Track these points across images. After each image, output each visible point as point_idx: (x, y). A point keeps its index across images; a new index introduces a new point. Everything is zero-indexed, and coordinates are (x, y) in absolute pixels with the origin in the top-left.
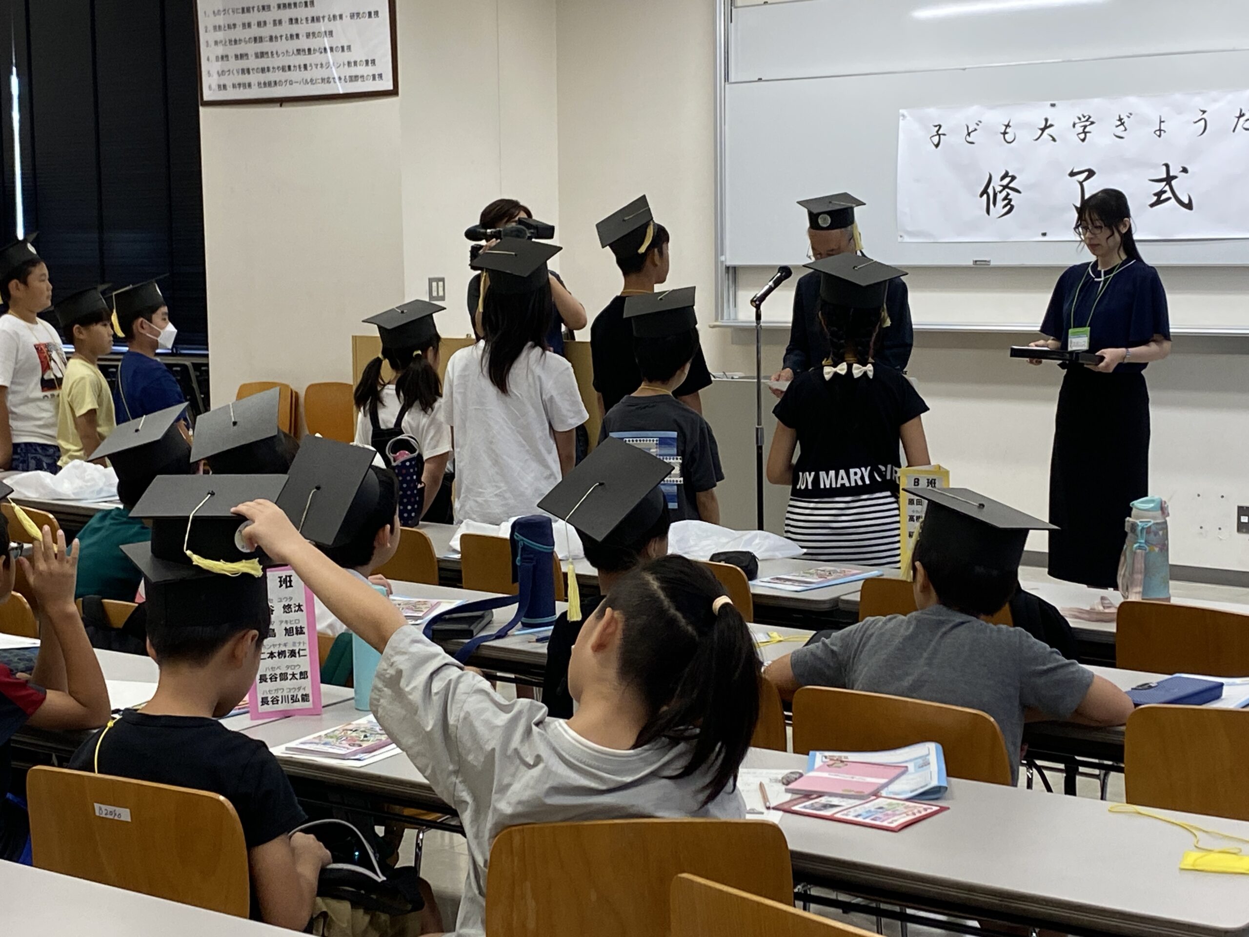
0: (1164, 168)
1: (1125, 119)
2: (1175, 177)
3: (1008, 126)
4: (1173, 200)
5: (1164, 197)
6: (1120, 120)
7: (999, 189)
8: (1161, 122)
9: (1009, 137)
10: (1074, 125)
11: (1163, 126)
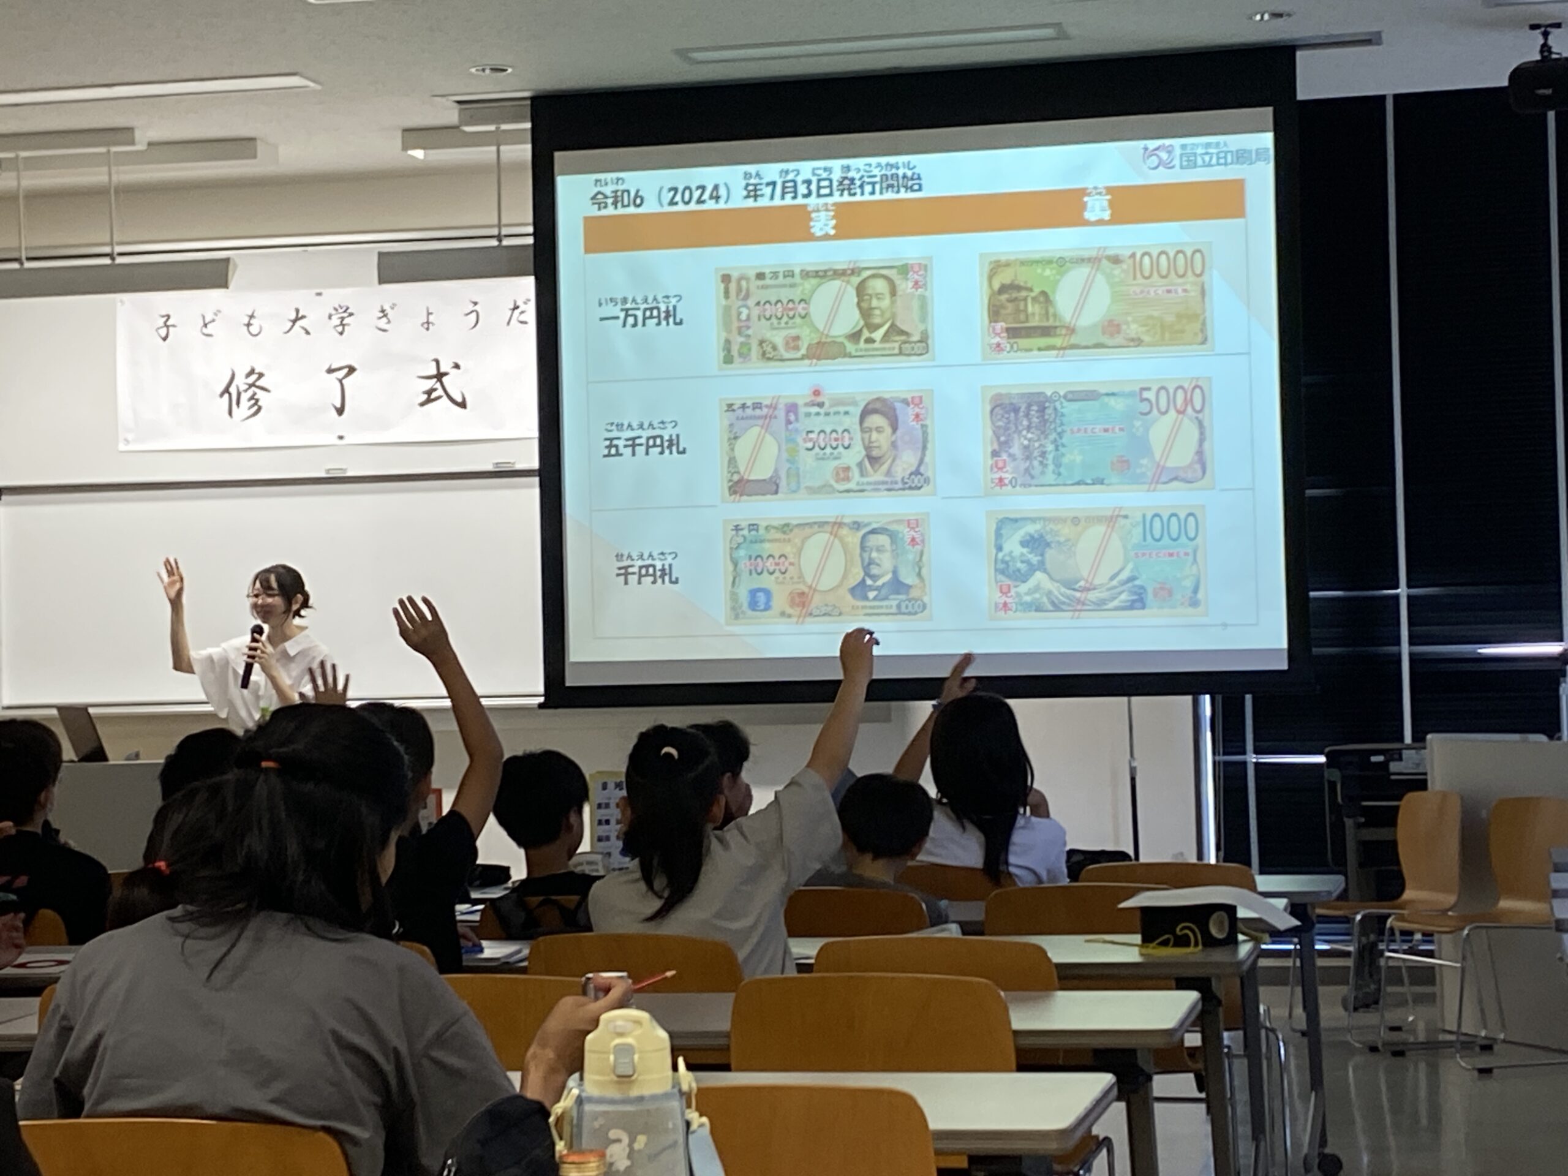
0: (434, 364)
1: (388, 311)
2: (446, 374)
3: (252, 317)
4: (445, 398)
5: (434, 395)
7: (243, 387)
8: (429, 314)
9: (254, 329)
10: (330, 317)
11: (431, 318)
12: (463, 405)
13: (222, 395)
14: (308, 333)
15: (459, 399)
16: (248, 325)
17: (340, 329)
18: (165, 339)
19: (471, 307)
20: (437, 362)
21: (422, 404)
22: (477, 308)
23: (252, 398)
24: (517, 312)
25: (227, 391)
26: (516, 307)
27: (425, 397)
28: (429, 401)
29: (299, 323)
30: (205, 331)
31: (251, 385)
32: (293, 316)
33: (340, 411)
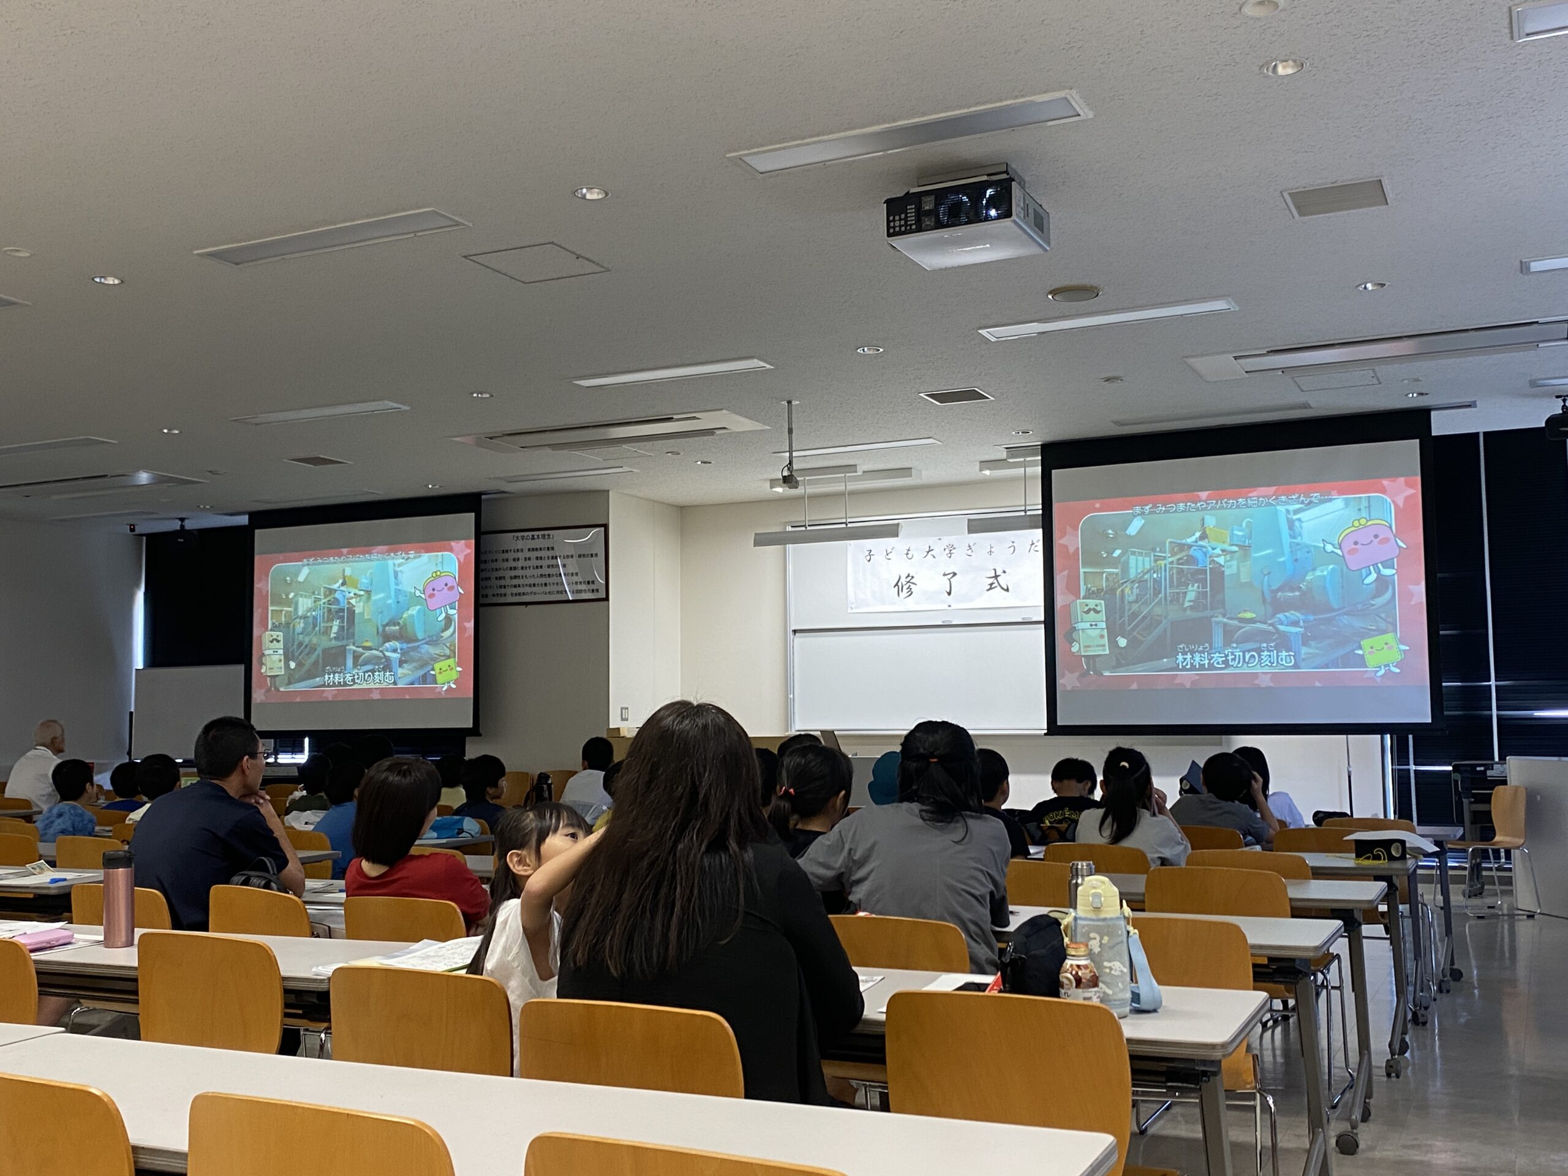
0: (993, 571)
1: (972, 546)
2: (999, 576)
3: (909, 550)
4: (999, 587)
5: (993, 586)
6: (969, 546)
7: (904, 583)
8: (991, 547)
9: (910, 556)
10: (945, 549)
11: (992, 550)
12: (1007, 590)
13: (895, 586)
14: (934, 557)
15: (1006, 588)
16: (907, 554)
17: (949, 555)
18: (869, 561)
19: (1011, 544)
20: (995, 570)
21: (988, 590)
22: (1014, 544)
23: (908, 588)
24: (1033, 546)
25: (897, 584)
26: (1033, 544)
27: (989, 587)
28: (991, 589)
29: (930, 553)
30: (887, 557)
31: (909, 582)
32: (928, 550)
33: (949, 594)
